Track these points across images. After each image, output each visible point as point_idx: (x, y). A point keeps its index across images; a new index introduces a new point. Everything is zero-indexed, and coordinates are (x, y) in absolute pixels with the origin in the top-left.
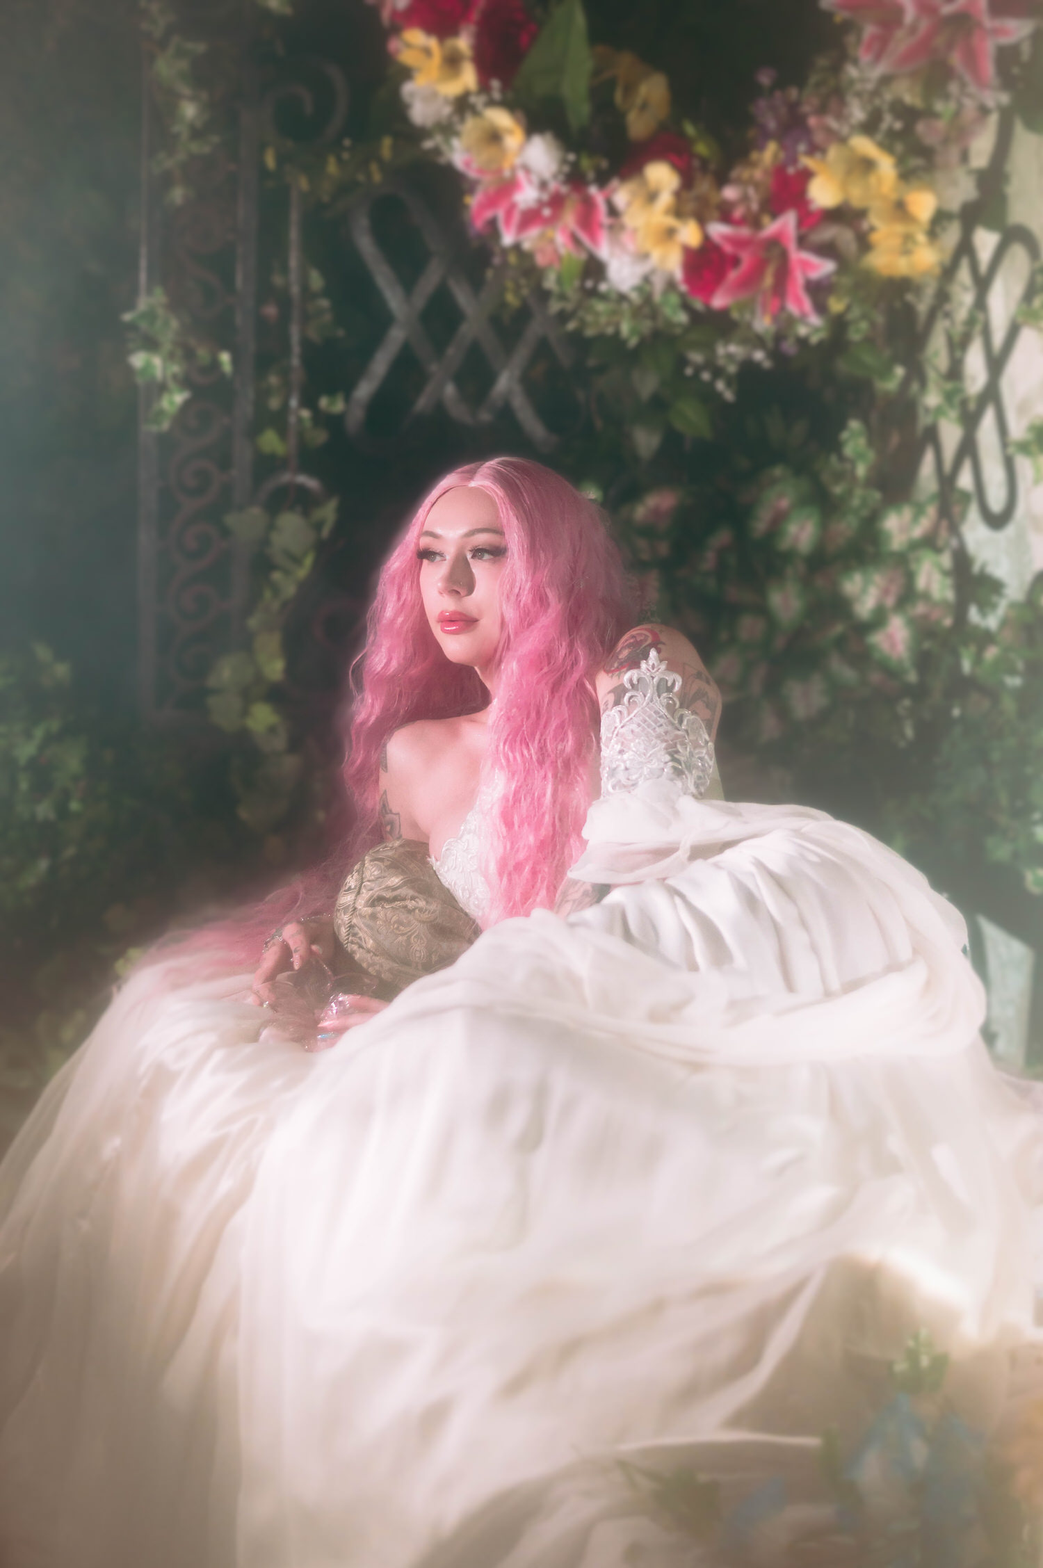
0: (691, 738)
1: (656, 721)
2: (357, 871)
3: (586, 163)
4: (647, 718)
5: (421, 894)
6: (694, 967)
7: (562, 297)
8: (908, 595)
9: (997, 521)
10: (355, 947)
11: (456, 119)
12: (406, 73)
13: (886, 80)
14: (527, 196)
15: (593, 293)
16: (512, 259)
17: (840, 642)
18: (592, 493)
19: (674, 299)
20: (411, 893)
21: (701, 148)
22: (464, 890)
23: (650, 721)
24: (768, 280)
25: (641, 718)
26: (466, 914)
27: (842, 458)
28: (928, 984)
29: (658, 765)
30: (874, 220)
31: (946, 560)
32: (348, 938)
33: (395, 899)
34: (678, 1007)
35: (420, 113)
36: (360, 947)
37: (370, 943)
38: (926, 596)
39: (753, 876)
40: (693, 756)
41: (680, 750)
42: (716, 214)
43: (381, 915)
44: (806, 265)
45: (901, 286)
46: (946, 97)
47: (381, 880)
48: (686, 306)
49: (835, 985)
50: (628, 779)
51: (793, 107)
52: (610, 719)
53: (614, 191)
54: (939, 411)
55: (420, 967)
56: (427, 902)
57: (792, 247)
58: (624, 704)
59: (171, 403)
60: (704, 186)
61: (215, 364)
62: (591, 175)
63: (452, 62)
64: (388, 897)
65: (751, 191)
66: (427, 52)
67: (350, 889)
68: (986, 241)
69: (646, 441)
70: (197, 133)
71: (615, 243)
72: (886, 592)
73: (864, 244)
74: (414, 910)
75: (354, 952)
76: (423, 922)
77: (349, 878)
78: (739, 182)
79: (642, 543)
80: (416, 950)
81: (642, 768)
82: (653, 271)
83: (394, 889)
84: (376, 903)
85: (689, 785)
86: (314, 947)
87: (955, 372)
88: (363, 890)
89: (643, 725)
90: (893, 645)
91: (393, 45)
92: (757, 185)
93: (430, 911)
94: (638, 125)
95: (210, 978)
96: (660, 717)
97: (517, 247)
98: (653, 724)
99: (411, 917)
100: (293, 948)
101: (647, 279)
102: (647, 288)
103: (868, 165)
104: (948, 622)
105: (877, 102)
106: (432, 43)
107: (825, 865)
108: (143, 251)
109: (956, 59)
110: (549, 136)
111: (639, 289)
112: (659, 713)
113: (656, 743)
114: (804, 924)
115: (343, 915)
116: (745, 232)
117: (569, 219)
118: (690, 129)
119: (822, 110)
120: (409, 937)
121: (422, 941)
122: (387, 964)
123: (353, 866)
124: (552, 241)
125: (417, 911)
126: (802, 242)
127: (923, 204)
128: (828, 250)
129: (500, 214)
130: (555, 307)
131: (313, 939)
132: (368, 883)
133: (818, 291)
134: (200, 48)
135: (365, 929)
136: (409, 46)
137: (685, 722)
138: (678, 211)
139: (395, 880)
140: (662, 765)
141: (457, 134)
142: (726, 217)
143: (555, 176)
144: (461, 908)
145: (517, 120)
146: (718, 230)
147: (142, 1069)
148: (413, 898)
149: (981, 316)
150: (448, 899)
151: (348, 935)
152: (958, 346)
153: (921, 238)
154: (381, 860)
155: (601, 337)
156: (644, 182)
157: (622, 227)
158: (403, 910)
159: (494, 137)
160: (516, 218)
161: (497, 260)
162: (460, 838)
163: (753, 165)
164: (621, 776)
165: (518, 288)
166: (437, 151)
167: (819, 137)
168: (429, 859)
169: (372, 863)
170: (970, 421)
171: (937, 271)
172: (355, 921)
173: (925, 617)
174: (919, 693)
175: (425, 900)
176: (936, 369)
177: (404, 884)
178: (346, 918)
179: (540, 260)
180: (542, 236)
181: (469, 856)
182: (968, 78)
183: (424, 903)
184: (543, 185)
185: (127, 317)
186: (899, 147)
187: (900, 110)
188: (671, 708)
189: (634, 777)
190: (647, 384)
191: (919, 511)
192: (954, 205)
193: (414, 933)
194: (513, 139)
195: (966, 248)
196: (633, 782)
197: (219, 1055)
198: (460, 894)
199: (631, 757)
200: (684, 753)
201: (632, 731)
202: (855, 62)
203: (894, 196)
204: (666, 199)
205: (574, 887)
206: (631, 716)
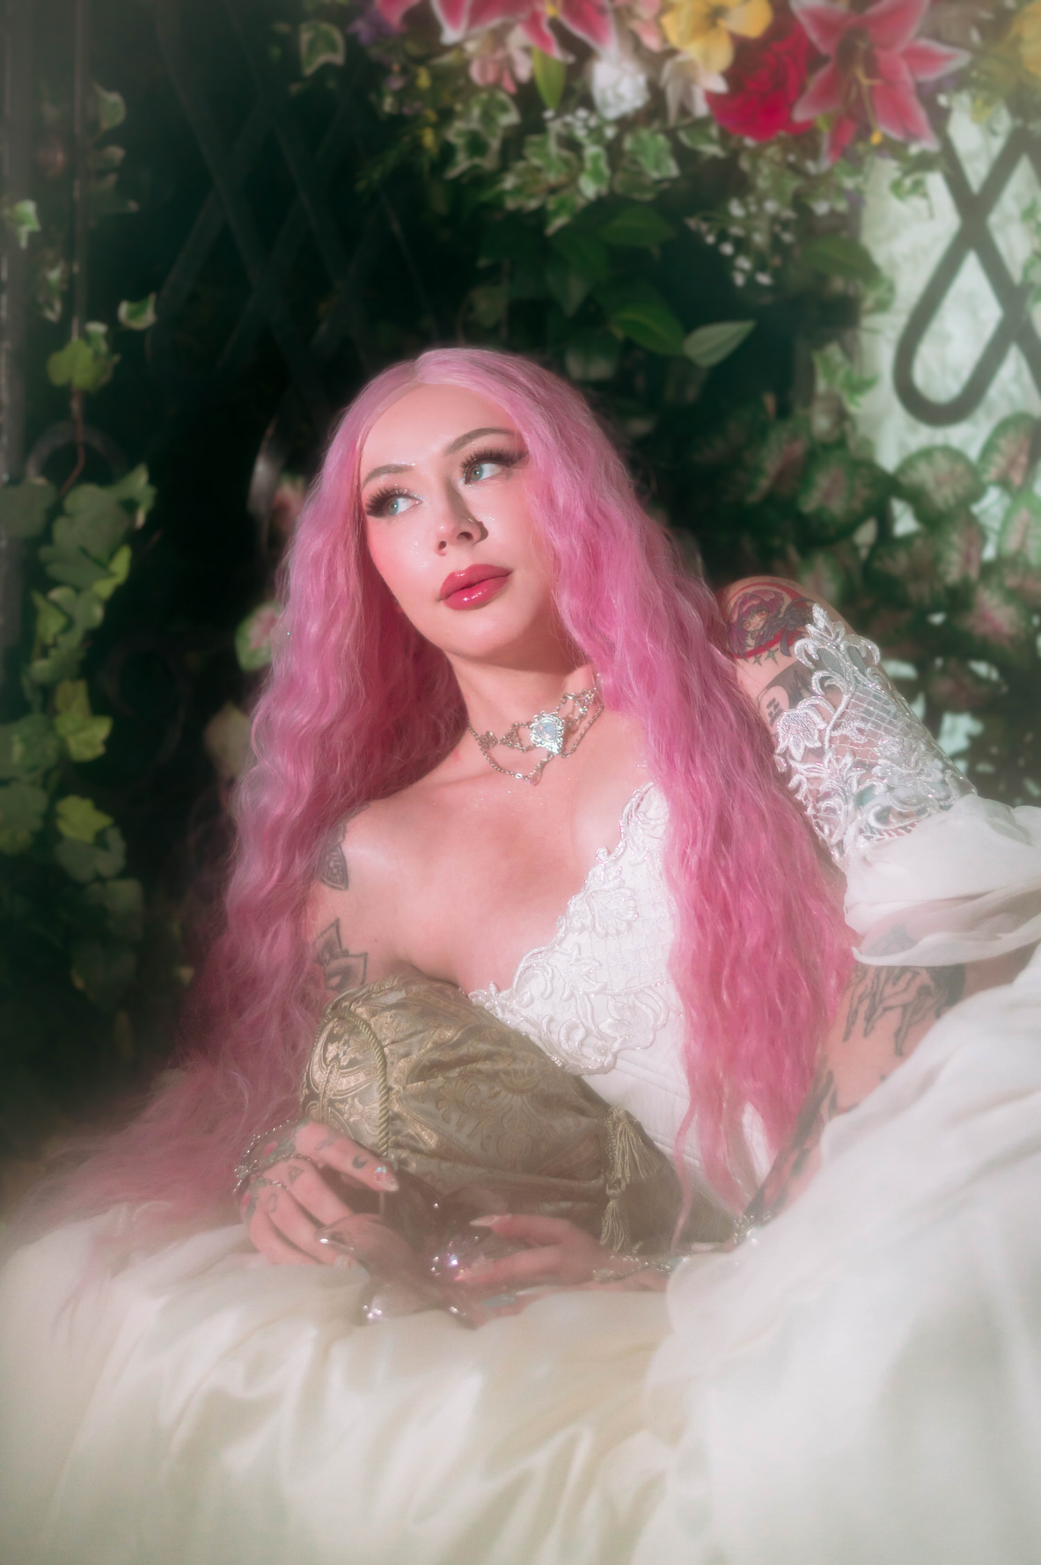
1: (886, 712)
4: (869, 709)
5: (500, 1047)
20: (485, 1048)
23: (877, 711)
25: (858, 709)
29: (936, 776)
33: (461, 1061)
36: (416, 1150)
37: (433, 1140)
43: (449, 1091)
47: (417, 1037)
50: (905, 804)
52: (801, 721)
56: (513, 1060)
58: (815, 694)
64: (449, 1059)
74: (497, 1075)
76: (520, 1092)
80: (513, 1141)
81: (914, 784)
83: (454, 1046)
84: (428, 1072)
89: (870, 720)
93: (523, 1072)
98: (885, 715)
99: (497, 1087)
120: (500, 1121)
121: (522, 1124)
124: (503, 45)
125: (503, 1075)
135: (420, 1118)
139: (443, 1034)
148: (488, 1056)
158: (474, 1080)
175: (509, 1055)
177: (468, 1034)
183: (509, 1061)
193: (507, 1113)
199: (888, 770)
201: (860, 731)
205: (894, 984)
206: (841, 708)
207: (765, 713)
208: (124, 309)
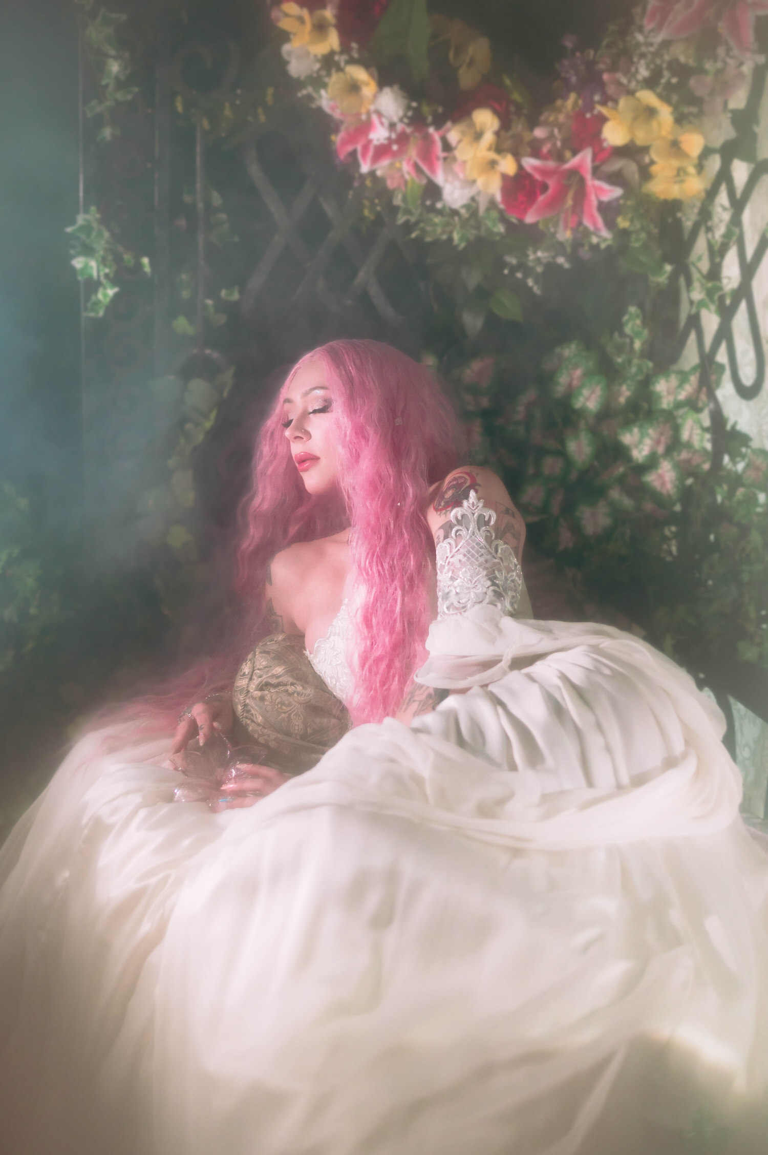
0: (504, 564)
1: (478, 552)
2: (250, 660)
3: (426, 109)
4: (471, 550)
5: (298, 681)
6: (513, 767)
7: (408, 212)
8: (675, 445)
9: (747, 393)
10: (249, 722)
11: (323, 73)
12: (285, 37)
13: (666, 44)
14: (379, 135)
15: (432, 209)
16: (368, 183)
17: (621, 481)
18: (430, 361)
19: (494, 214)
20: (291, 680)
21: (516, 97)
22: (332, 678)
23: (473, 552)
24: (569, 202)
25: (466, 549)
26: (335, 697)
27: (623, 334)
28: (697, 774)
29: (482, 589)
30: (654, 155)
31: (705, 419)
32: (243, 715)
33: (279, 685)
34: (502, 802)
35: (297, 68)
36: (253, 721)
37: (260, 719)
38: (689, 445)
39: (560, 689)
40: (507, 580)
41: (498, 576)
42: (528, 150)
43: (268, 697)
44: (598, 190)
45: (673, 207)
46: (715, 58)
47: (267, 669)
48: (503, 219)
49: (625, 779)
50: (459, 602)
51: (590, 65)
52: (443, 549)
53: (449, 130)
54: (701, 304)
55: (298, 737)
56: (303, 688)
57: (588, 177)
58: (452, 537)
59: (105, 295)
60: (519, 127)
61: (139, 266)
62: (430, 119)
63: (320, 28)
64: (273, 683)
65: (556, 131)
66: (301, 20)
67: (244, 674)
68: (741, 171)
69: (473, 322)
70: (121, 85)
71: (448, 170)
72: (658, 442)
73: (646, 174)
74: (293, 694)
75: (248, 725)
76: (300, 704)
77: (244, 666)
78: (546, 124)
79: (468, 398)
80: (295, 725)
81: (469, 592)
82: (479, 193)
83: (278, 677)
84: (264, 688)
85: (506, 604)
86: (215, 724)
87: (714, 274)
88: (254, 677)
89: (468, 555)
90: (663, 484)
91: (275, 14)
92: (560, 127)
93: (305, 695)
94: (467, 78)
95: (137, 743)
96: (481, 548)
97: (372, 173)
98: (476, 554)
99: (291, 700)
100: (199, 724)
101: (473, 199)
102: (474, 205)
103: (651, 112)
104: (706, 466)
105: (658, 62)
106: (305, 13)
107: (616, 676)
108: (81, 176)
109: (722, 27)
110: (396, 87)
111: (467, 207)
112: (480, 544)
113: (479, 571)
114: (599, 727)
115: (239, 695)
116: (551, 164)
117: (413, 152)
118: (508, 82)
119: (613, 68)
120: (290, 715)
121: (300, 718)
122: (273, 735)
123: (247, 654)
124: (400, 170)
125: (296, 695)
126: (596, 171)
127: (694, 143)
128: (616, 179)
129: (359, 148)
130: (401, 219)
131: (215, 716)
132: (258, 671)
133: (608, 211)
134: (123, 17)
135: (256, 708)
136: (286, 15)
137: (500, 551)
138: (498, 148)
139: (279, 670)
140: (485, 590)
141: (325, 86)
142: (536, 154)
143: (401, 120)
144: (330, 691)
145: (372, 76)
146: (530, 163)
147: (84, 821)
148: (292, 684)
149: (737, 231)
150: (320, 685)
151: (243, 712)
152: (717, 253)
153: (692, 170)
154: (268, 653)
155: (436, 243)
156: (472, 125)
157: (454, 159)
158: (285, 694)
159: (354, 88)
160: (371, 153)
161: (356, 184)
162: (328, 639)
163: (559, 111)
164: (453, 599)
165: (373, 205)
166: (310, 98)
167: (611, 90)
168: (304, 652)
169: (261, 655)
170: (727, 313)
171: (703, 195)
172: (248, 701)
173: (688, 461)
174: (682, 520)
175: (302, 685)
176: (700, 271)
177: (287, 672)
178: (242, 698)
179: (390, 184)
180: (392, 165)
181: (335, 653)
182: (732, 43)
183: (301, 688)
184: (392, 126)
185: (69, 230)
186: (675, 98)
187: (677, 68)
188: (488, 539)
189: (463, 601)
190: (473, 278)
191: (684, 378)
192: (718, 144)
193: (293, 712)
194: (369, 89)
195: (724, 175)
196: (464, 605)
197: (143, 813)
198: (329, 682)
199: (460, 584)
200: (500, 577)
201: (460, 561)
202: (640, 29)
203: (670, 137)
204: (489, 137)
205: (419, 690)
206: (458, 547)
207: (436, 540)
208: (223, 293)
